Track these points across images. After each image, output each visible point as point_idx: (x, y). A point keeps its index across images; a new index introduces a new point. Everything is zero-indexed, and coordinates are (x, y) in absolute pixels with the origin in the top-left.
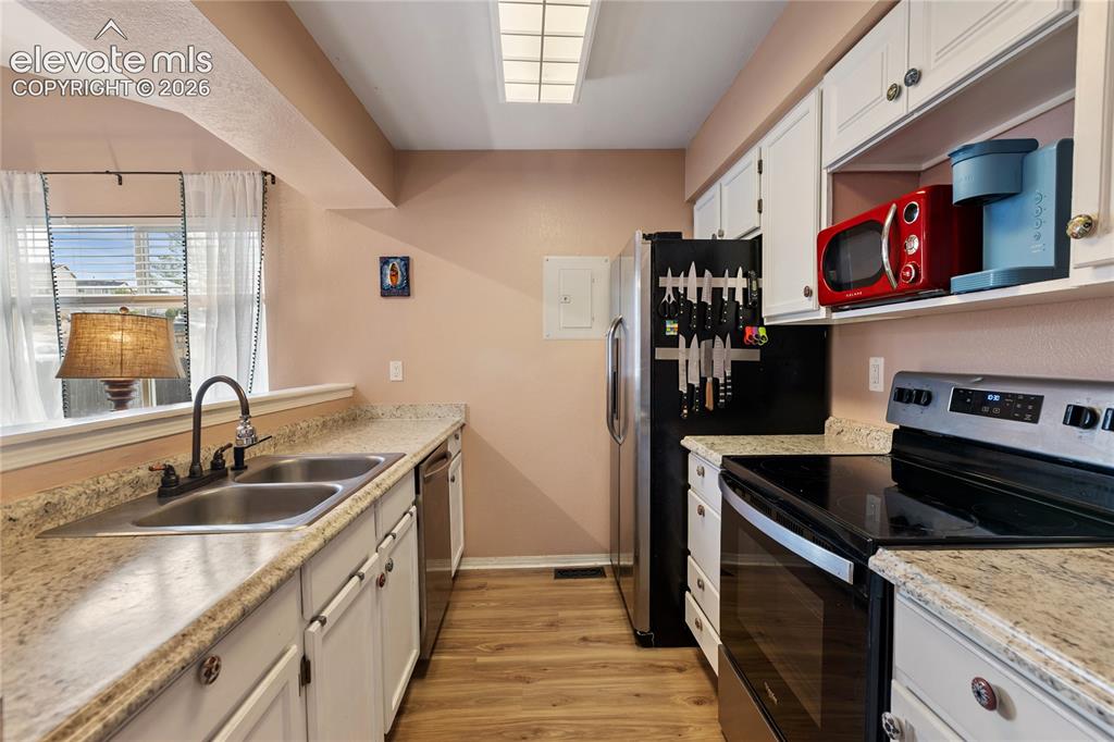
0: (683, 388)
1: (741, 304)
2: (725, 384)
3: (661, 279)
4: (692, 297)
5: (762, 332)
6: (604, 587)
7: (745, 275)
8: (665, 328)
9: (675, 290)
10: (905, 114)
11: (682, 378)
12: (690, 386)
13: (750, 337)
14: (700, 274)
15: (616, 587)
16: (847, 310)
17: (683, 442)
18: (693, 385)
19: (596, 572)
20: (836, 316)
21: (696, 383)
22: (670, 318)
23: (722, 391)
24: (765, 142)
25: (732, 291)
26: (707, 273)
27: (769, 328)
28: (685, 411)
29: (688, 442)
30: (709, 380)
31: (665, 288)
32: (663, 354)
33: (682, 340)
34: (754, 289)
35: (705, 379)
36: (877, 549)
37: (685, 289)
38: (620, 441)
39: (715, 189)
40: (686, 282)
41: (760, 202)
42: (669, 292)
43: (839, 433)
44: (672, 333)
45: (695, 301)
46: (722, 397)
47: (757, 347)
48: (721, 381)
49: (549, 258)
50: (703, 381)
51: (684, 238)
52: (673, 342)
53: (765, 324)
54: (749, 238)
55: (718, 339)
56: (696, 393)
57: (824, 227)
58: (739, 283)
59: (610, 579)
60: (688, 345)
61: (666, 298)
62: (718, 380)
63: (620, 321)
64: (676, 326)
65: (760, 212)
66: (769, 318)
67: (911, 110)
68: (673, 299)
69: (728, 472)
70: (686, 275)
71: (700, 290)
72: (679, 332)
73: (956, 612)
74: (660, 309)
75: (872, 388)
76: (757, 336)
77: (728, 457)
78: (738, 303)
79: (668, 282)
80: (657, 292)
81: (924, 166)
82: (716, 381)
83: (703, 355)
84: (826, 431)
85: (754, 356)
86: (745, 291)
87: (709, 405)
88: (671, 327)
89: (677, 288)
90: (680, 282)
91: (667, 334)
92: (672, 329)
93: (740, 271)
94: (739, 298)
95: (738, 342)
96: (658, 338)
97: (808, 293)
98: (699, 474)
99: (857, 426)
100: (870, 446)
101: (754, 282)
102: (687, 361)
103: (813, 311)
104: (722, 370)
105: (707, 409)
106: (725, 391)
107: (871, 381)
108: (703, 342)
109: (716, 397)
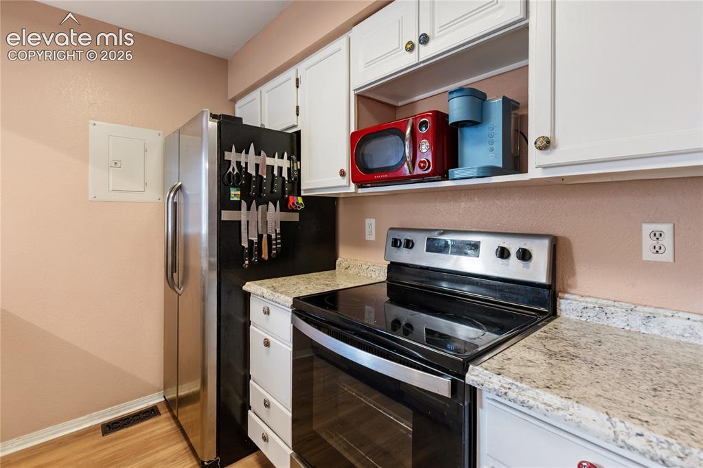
0: (245, 244)
1: (287, 179)
2: (276, 239)
3: (226, 153)
4: (252, 171)
5: (300, 200)
6: (162, 426)
7: (289, 158)
8: (230, 194)
9: (238, 163)
10: (417, 62)
11: (244, 235)
12: (251, 242)
13: (293, 204)
14: (258, 153)
15: (172, 421)
16: (368, 187)
17: (244, 288)
18: (252, 241)
19: (151, 412)
20: (360, 191)
21: (255, 239)
22: (234, 186)
23: (274, 244)
24: (302, 67)
25: (280, 169)
26: (262, 153)
27: (305, 198)
28: (247, 262)
29: (249, 287)
30: (265, 236)
31: (230, 161)
32: (227, 215)
33: (244, 204)
34: (295, 169)
35: (262, 235)
36: (468, 366)
37: (246, 164)
38: (180, 292)
39: (255, 94)
40: (247, 158)
41: (298, 108)
42: (233, 164)
43: (346, 268)
44: (235, 199)
45: (254, 174)
46: (274, 250)
47: (296, 211)
48: (273, 236)
49: (97, 122)
50: (260, 237)
51: (244, 123)
52: (236, 206)
53: (302, 195)
54: (290, 131)
55: (271, 205)
56: (255, 247)
57: (353, 130)
58: (285, 163)
59: (165, 415)
60: (249, 209)
61: (231, 170)
62: (271, 236)
63: (180, 187)
64: (239, 193)
65: (298, 115)
66: (306, 190)
67: (420, 61)
68: (236, 171)
69: (300, 311)
70: (247, 153)
71: (257, 166)
72: (241, 198)
73: (561, 413)
74: (225, 178)
75: (368, 238)
76: (297, 203)
77: (298, 298)
78: (284, 178)
79: (231, 156)
80: (223, 164)
81: (400, 104)
82: (269, 237)
83: (260, 216)
84: (337, 267)
85: (295, 217)
86: (289, 169)
87: (265, 256)
88: (235, 194)
89: (240, 162)
90: (242, 157)
91: (231, 199)
92: (235, 195)
93: (286, 154)
94: (285, 174)
95: (285, 208)
96: (223, 202)
97: (343, 174)
98: (265, 313)
99: (359, 263)
100: (369, 276)
101: (295, 164)
102: (248, 222)
103: (346, 186)
104: (273, 229)
105: (263, 259)
106: (276, 244)
107: (367, 233)
108: (260, 207)
109: (270, 250)
